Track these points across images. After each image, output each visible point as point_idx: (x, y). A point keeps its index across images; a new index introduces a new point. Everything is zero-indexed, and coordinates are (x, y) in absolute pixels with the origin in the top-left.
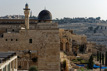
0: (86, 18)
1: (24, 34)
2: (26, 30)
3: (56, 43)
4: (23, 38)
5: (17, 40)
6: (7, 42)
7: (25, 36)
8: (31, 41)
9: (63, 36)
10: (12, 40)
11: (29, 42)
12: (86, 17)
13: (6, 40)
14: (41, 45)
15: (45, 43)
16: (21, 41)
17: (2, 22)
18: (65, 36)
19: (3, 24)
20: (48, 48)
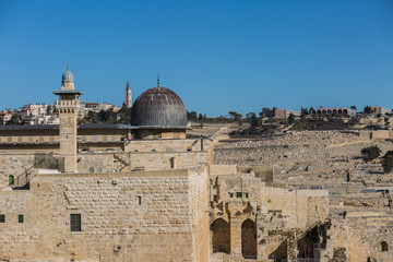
0: (355, 112)
1: (49, 193)
3: (176, 229)
4: (46, 212)
5: (21, 219)
7: (52, 204)
8: (76, 223)
9: (231, 195)
11: (69, 227)
12: (353, 108)
14: (117, 238)
15: (133, 230)
16: (39, 222)
18: (239, 195)
20: (146, 250)
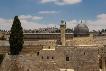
1: (60, 51)
2: (63, 47)
4: (59, 56)
5: (53, 58)
6: (43, 60)
7: (61, 54)
8: (67, 59)
10: (48, 58)
11: (65, 60)
13: (42, 58)
14: (78, 63)
16: (58, 59)
17: (37, 37)
18: (104, 53)
19: (38, 39)
